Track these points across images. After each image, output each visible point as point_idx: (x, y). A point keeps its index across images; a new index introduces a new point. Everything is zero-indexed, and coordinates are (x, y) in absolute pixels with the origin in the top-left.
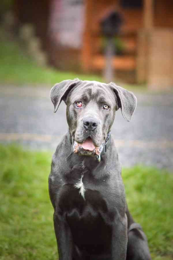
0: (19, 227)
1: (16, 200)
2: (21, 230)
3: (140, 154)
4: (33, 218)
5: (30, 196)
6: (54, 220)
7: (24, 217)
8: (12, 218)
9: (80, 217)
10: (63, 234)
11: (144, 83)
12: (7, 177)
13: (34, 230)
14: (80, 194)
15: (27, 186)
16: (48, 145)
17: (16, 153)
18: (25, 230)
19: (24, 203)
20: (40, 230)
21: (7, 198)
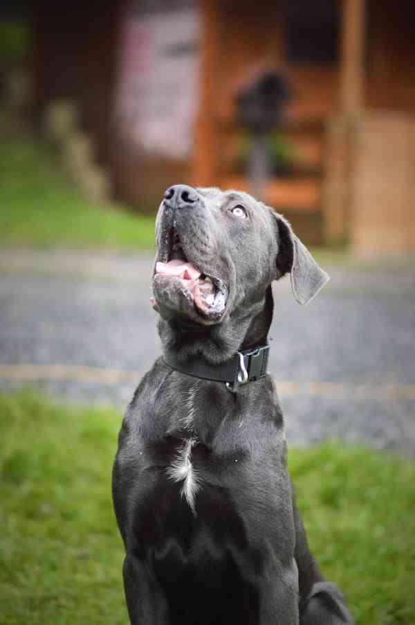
0: (40, 593)
1: (33, 526)
2: (45, 600)
3: (333, 416)
4: (75, 571)
5: (67, 516)
6: (124, 574)
7: (54, 568)
8: (23, 571)
9: (185, 561)
10: (145, 607)
11: (343, 243)
12: (13, 471)
13: (75, 599)
14: (184, 496)
15: (60, 491)
16: (111, 392)
17: (34, 413)
18: (56, 598)
19: (53, 534)
20: (91, 601)
21: (13, 521)
